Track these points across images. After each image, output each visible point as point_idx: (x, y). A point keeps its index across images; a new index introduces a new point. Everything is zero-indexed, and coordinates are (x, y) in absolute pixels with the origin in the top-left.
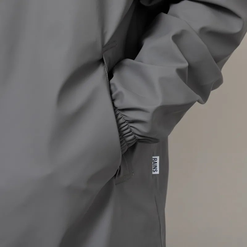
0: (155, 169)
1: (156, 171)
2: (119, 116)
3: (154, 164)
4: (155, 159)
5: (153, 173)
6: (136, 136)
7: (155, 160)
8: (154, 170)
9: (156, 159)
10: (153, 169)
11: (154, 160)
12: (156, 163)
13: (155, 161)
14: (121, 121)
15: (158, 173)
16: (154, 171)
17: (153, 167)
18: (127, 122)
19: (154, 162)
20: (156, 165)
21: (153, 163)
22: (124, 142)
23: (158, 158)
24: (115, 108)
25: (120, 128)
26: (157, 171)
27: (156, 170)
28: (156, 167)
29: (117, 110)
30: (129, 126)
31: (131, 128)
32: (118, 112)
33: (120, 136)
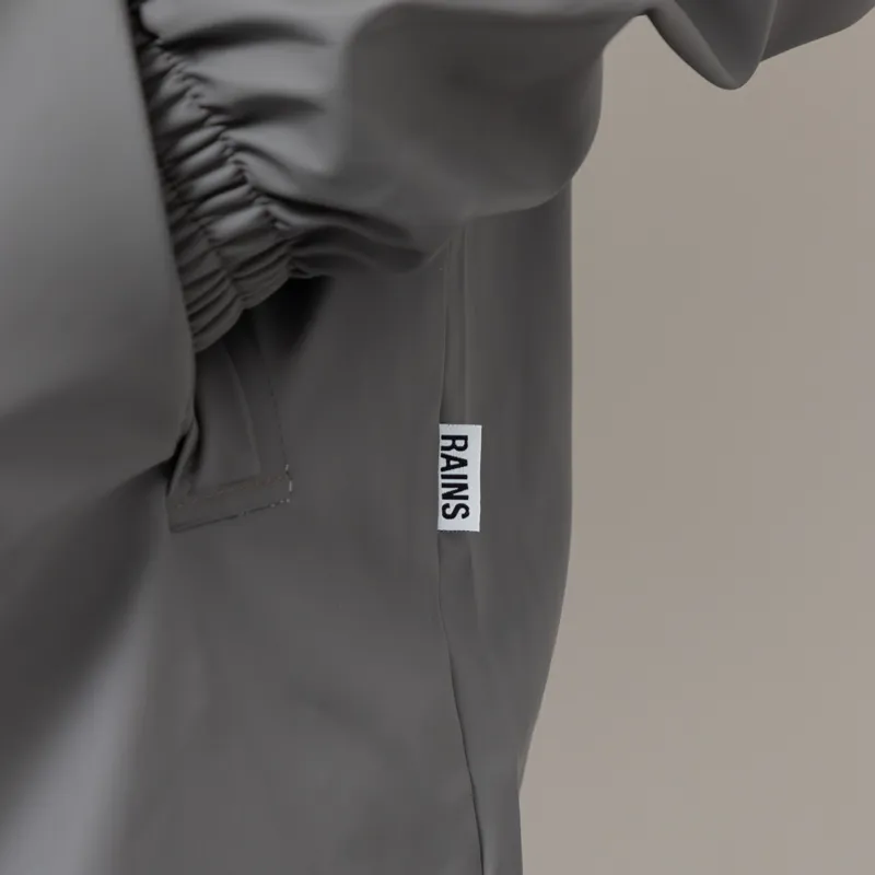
0: (453, 503)
1: (462, 511)
2: (170, 86)
3: (449, 467)
4: (454, 438)
5: (445, 525)
6: (276, 210)
7: (453, 446)
8: (447, 506)
9: (460, 443)
10: (443, 502)
11: (449, 443)
12: (463, 463)
13: (453, 453)
14: (182, 113)
15: (472, 524)
16: (449, 511)
17: (444, 486)
18: (215, 119)
19: (449, 458)
20: (465, 477)
21: (443, 463)
22: (201, 246)
23: (474, 433)
24: (143, 38)
25: (171, 156)
26: (464, 516)
27: (458, 507)
28: (465, 487)
29: (156, 50)
30: (226, 147)
31: (241, 156)
32: (162, 61)
33: (170, 208)
